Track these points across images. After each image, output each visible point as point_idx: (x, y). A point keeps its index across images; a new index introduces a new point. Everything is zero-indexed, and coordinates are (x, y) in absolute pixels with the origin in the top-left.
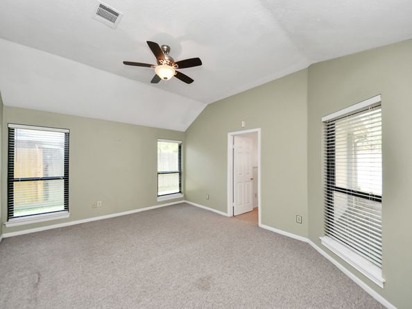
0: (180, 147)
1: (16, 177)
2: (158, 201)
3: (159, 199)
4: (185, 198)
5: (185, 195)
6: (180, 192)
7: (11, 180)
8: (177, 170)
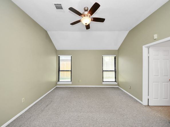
0: (115, 58)
1: (61, 69)
2: (103, 84)
3: (104, 83)
4: (118, 85)
5: (118, 83)
6: (116, 81)
7: (59, 71)
8: (114, 70)
